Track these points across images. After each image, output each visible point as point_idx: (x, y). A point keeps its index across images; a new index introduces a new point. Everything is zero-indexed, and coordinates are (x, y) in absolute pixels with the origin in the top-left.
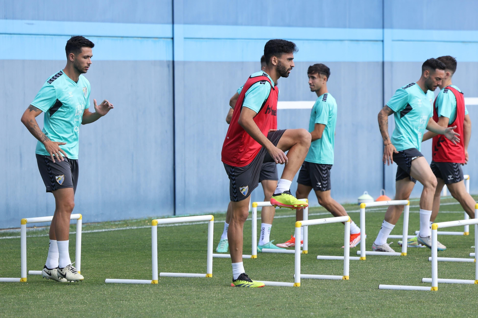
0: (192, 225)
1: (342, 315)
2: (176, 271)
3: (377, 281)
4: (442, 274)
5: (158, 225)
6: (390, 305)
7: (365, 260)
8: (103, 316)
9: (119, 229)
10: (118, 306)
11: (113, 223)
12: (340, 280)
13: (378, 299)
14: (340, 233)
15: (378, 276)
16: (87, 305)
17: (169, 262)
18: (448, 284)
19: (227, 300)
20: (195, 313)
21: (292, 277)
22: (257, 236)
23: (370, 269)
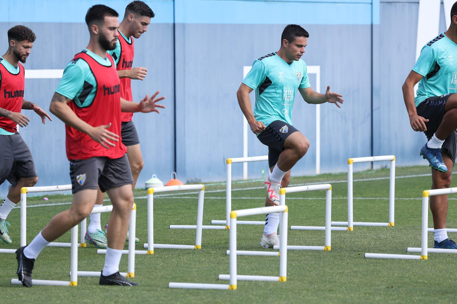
3: (167, 278)
4: (241, 270)
7: (153, 254)
13: (168, 299)
15: (168, 272)
18: (249, 281)
21: (68, 274)
22: (27, 227)
23: (158, 264)
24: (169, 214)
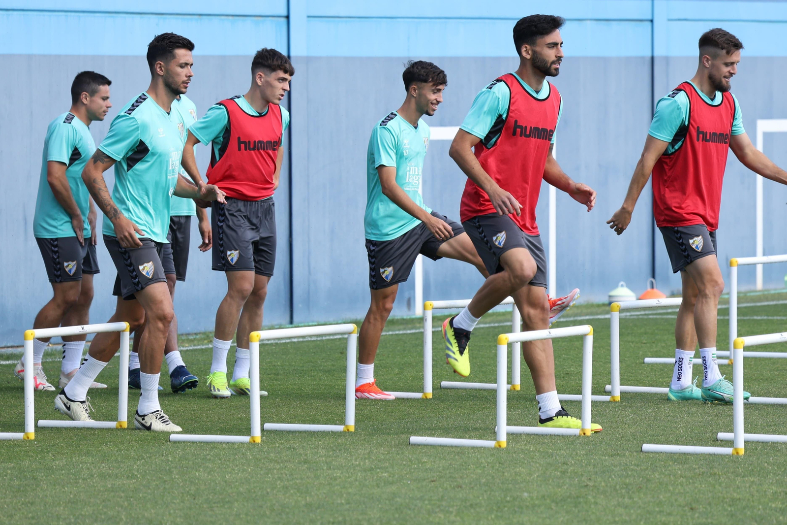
0: (322, 341)
1: (578, 497)
2: (292, 420)
3: (640, 438)
4: (751, 425)
5: (261, 340)
6: (661, 480)
7: (618, 402)
8: (164, 499)
9: (195, 348)
10: (192, 482)
11: (184, 338)
12: (575, 436)
13: (641, 469)
14: (577, 355)
15: (641, 429)
16: (137, 481)
17: (281, 405)
18: (763, 442)
19: (378, 470)
20: (325, 493)
21: (493, 431)
22: (433, 360)
23: (627, 417)
24: (645, 341)
